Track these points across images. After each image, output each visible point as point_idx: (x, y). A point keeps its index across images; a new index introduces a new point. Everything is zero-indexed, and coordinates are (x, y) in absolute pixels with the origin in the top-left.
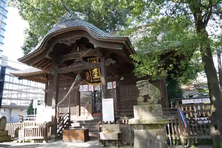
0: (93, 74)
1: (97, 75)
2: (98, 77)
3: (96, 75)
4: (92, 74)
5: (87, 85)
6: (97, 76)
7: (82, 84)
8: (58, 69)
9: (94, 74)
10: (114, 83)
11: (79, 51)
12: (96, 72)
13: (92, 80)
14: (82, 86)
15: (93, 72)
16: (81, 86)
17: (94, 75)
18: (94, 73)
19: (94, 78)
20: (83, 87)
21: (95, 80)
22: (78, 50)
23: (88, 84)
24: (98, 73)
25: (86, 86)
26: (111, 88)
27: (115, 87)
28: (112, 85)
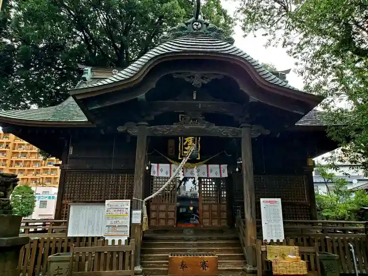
4: (181, 144)
5: (168, 165)
7: (158, 162)
8: (147, 126)
9: (187, 146)
10: (224, 167)
11: (197, 99)
12: (191, 143)
13: (181, 156)
14: (156, 165)
16: (154, 166)
17: (186, 148)
18: (186, 142)
19: (185, 152)
20: (160, 168)
22: (194, 98)
23: (171, 164)
25: (165, 167)
26: (218, 176)
27: (225, 175)
28: (220, 171)
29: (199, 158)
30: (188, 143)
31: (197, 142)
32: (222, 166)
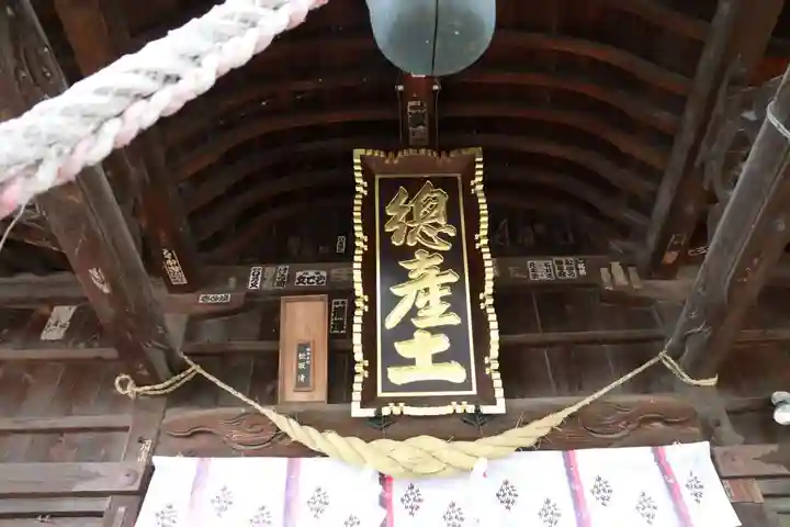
0: (393, 320)
1: (442, 343)
2: (454, 372)
3: (422, 349)
4: (369, 320)
5: (279, 464)
6: (438, 358)
9: (406, 330)
10: (693, 456)
12: (436, 312)
13: (369, 398)
14: (187, 464)
15: (398, 299)
17: (403, 348)
18: (401, 309)
19: (398, 375)
20: (211, 488)
21: (411, 402)
24: (454, 320)
27: (712, 512)
28: (673, 489)
29: (499, 408)
30: (414, 311)
31: (476, 302)
32: (677, 453)
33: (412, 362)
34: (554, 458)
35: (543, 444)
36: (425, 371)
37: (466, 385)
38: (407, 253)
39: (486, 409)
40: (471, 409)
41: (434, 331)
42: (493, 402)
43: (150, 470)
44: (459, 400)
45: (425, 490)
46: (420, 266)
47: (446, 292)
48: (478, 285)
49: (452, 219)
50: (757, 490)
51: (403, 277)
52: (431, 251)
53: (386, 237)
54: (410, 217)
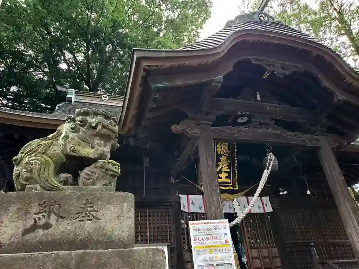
0: (219, 170)
1: (227, 175)
2: (229, 180)
3: (223, 175)
5: (201, 197)
6: (226, 178)
9: (220, 172)
10: (266, 199)
11: (262, 101)
12: (226, 169)
14: (186, 196)
15: (219, 165)
17: (220, 175)
18: (220, 168)
19: (220, 180)
20: (191, 201)
22: (259, 99)
24: (229, 170)
25: (196, 199)
26: (262, 211)
27: (269, 209)
28: (263, 205)
29: (237, 188)
30: (222, 168)
31: (233, 168)
32: (264, 198)
33: (221, 178)
34: (245, 198)
35: (244, 195)
36: (224, 180)
37: (231, 183)
38: (221, 156)
39: (235, 189)
40: (232, 188)
41: (225, 172)
42: (236, 187)
43: (180, 198)
44: (230, 186)
45: (225, 203)
46: (223, 159)
47: (227, 165)
48: (234, 164)
49: (229, 150)
50: (275, 205)
51: (220, 161)
52: (225, 156)
53: (217, 152)
54: (221, 148)
